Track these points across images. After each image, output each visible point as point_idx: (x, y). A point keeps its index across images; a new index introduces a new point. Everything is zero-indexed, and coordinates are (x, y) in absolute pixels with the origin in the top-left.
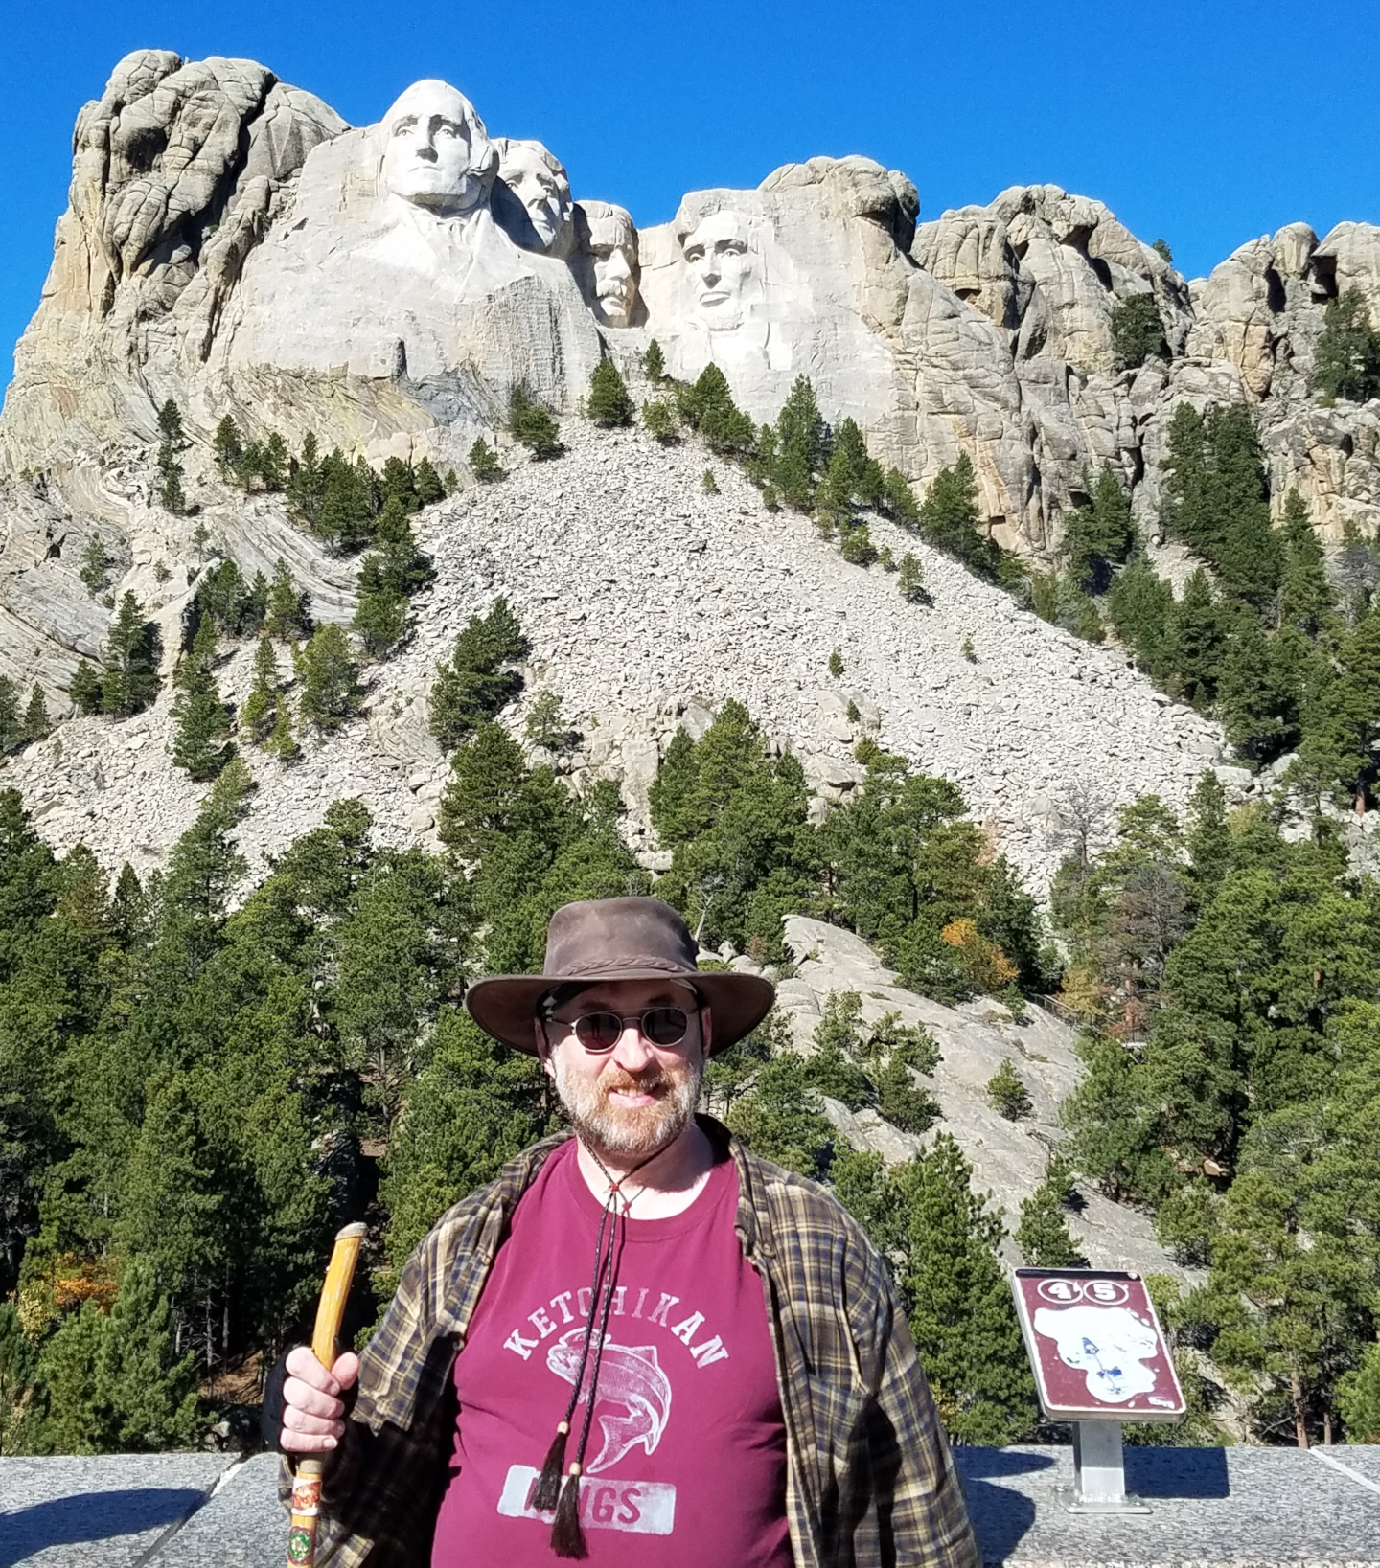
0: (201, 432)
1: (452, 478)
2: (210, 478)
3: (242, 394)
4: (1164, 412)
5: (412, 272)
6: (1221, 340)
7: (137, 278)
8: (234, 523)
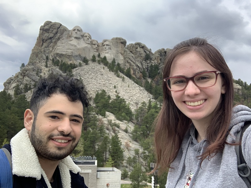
0: (51, 60)
1: (77, 66)
2: (51, 64)
3: (55, 56)
4: (150, 65)
5: (74, 45)
6: (156, 58)
7: (45, 44)
8: (53, 69)
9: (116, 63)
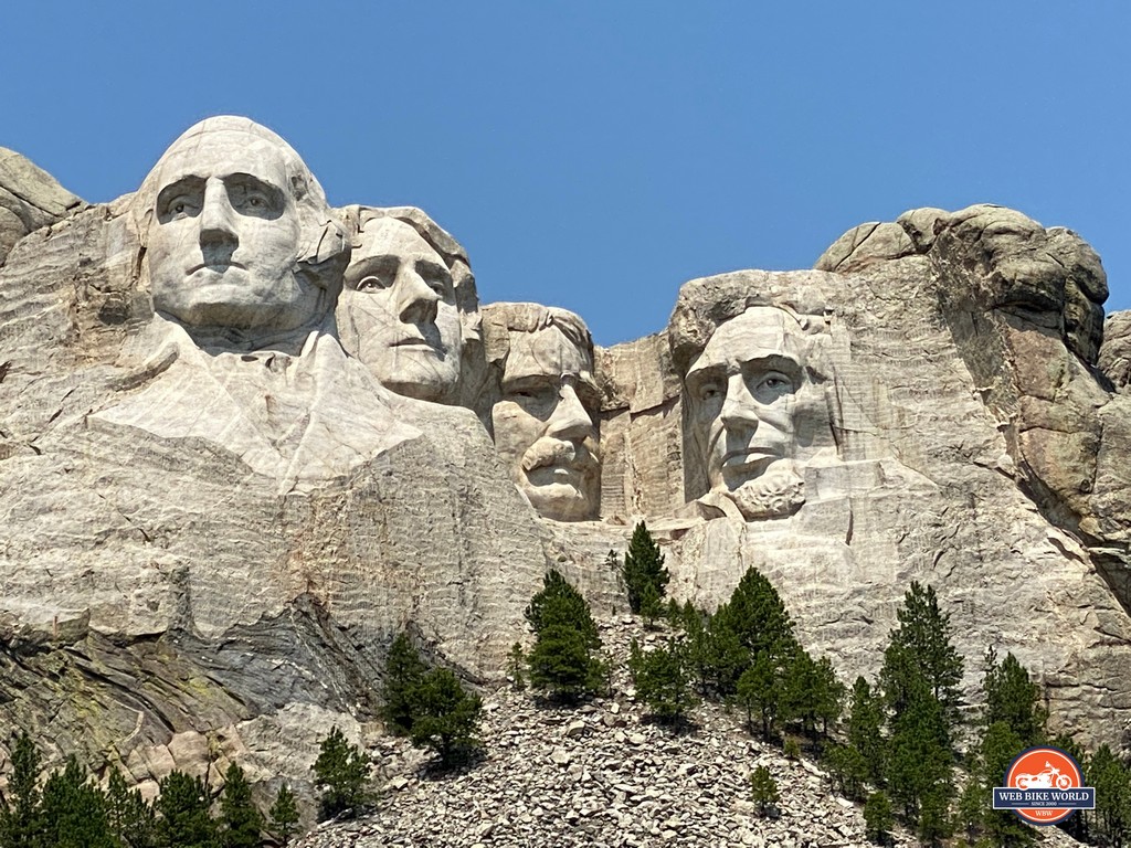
9: (971, 679)
